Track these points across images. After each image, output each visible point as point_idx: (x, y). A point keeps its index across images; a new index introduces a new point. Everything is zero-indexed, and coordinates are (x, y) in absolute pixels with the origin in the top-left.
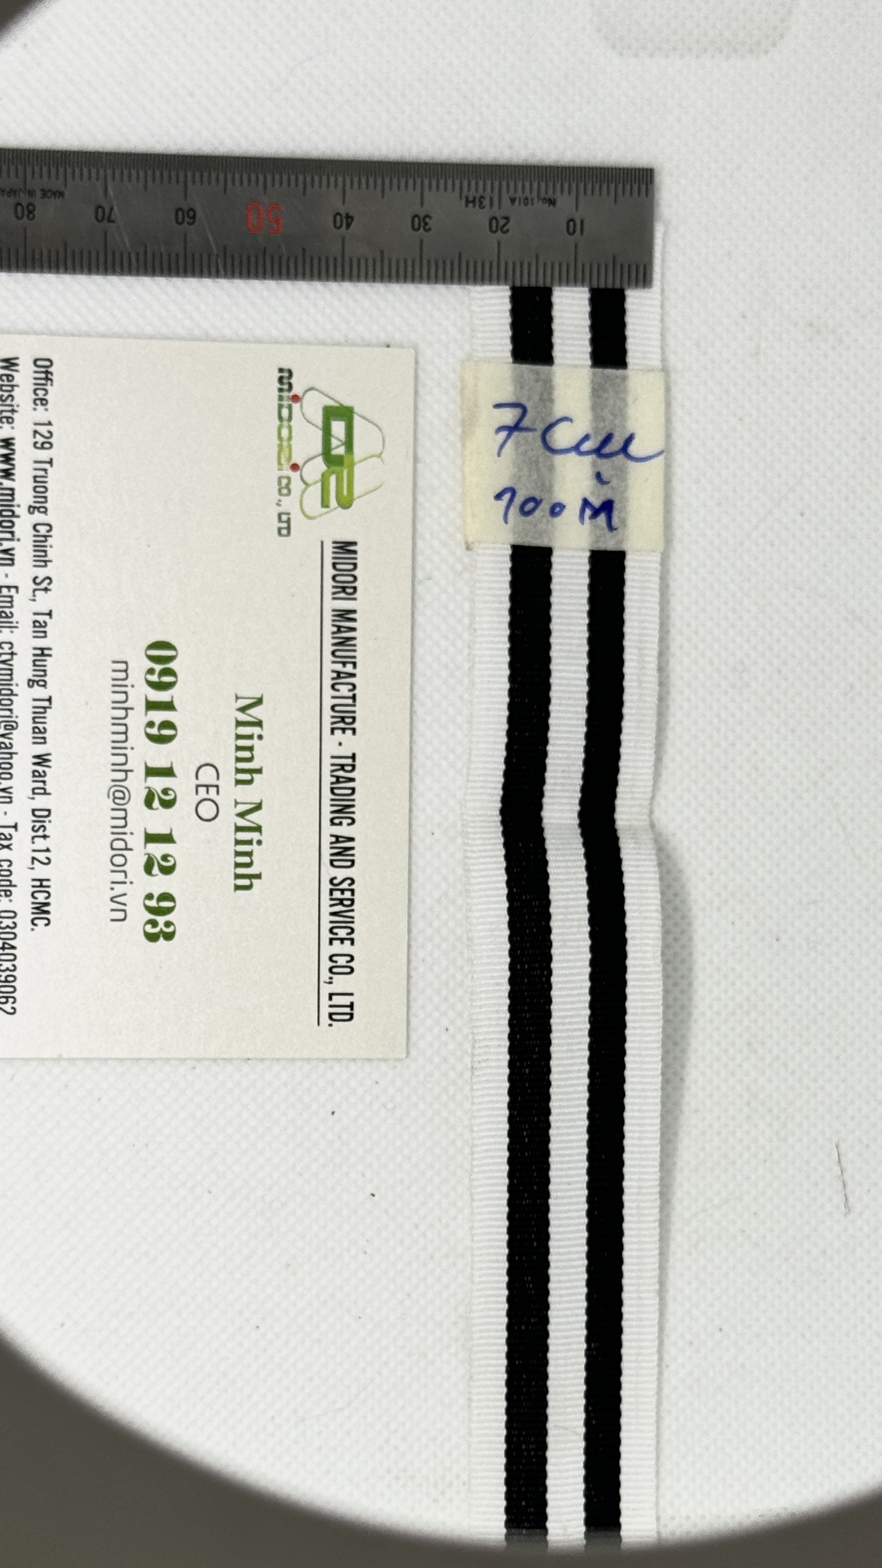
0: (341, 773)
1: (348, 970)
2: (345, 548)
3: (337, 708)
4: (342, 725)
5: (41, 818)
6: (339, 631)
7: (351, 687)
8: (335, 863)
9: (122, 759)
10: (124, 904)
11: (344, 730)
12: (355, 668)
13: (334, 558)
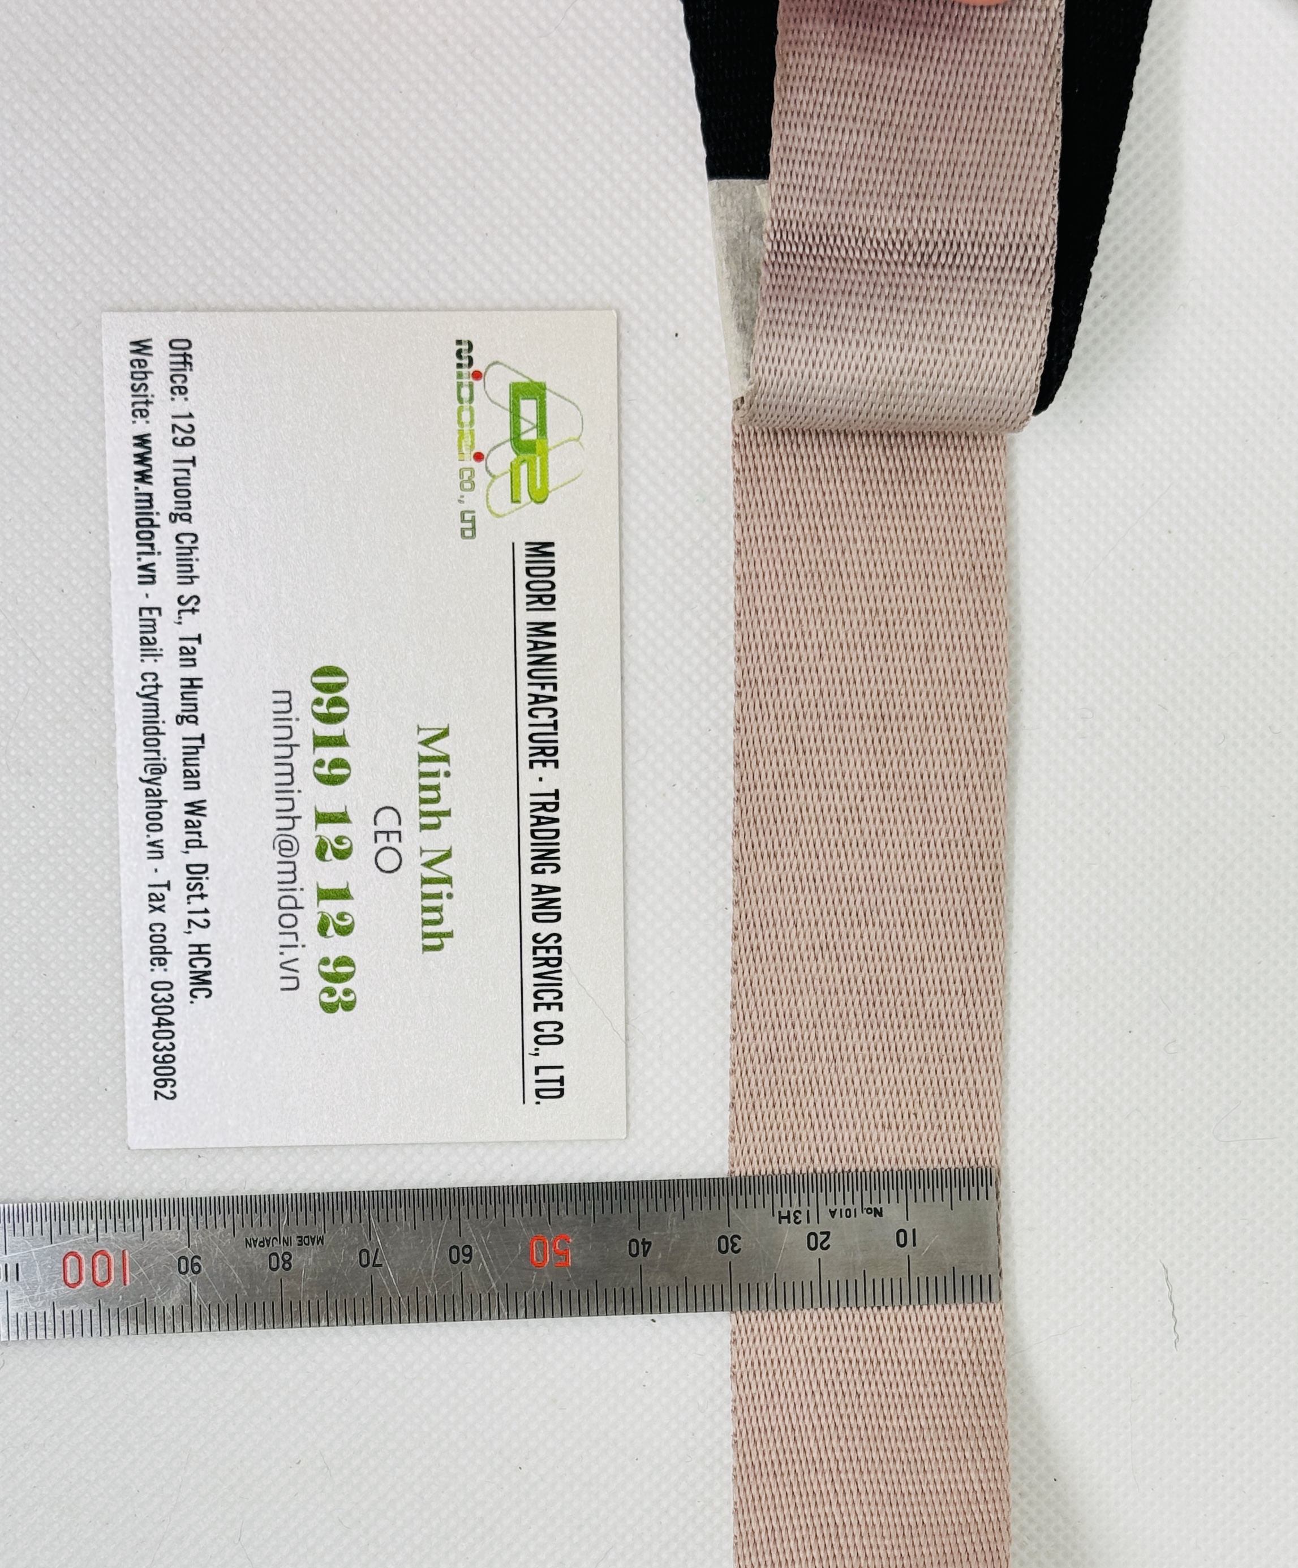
0: (542, 813)
1: (557, 1040)
2: (541, 550)
3: (535, 738)
4: (542, 757)
5: (197, 874)
6: (536, 648)
7: (551, 712)
8: (538, 917)
9: (288, 805)
10: (296, 971)
11: (544, 763)
12: (555, 689)
13: (527, 562)
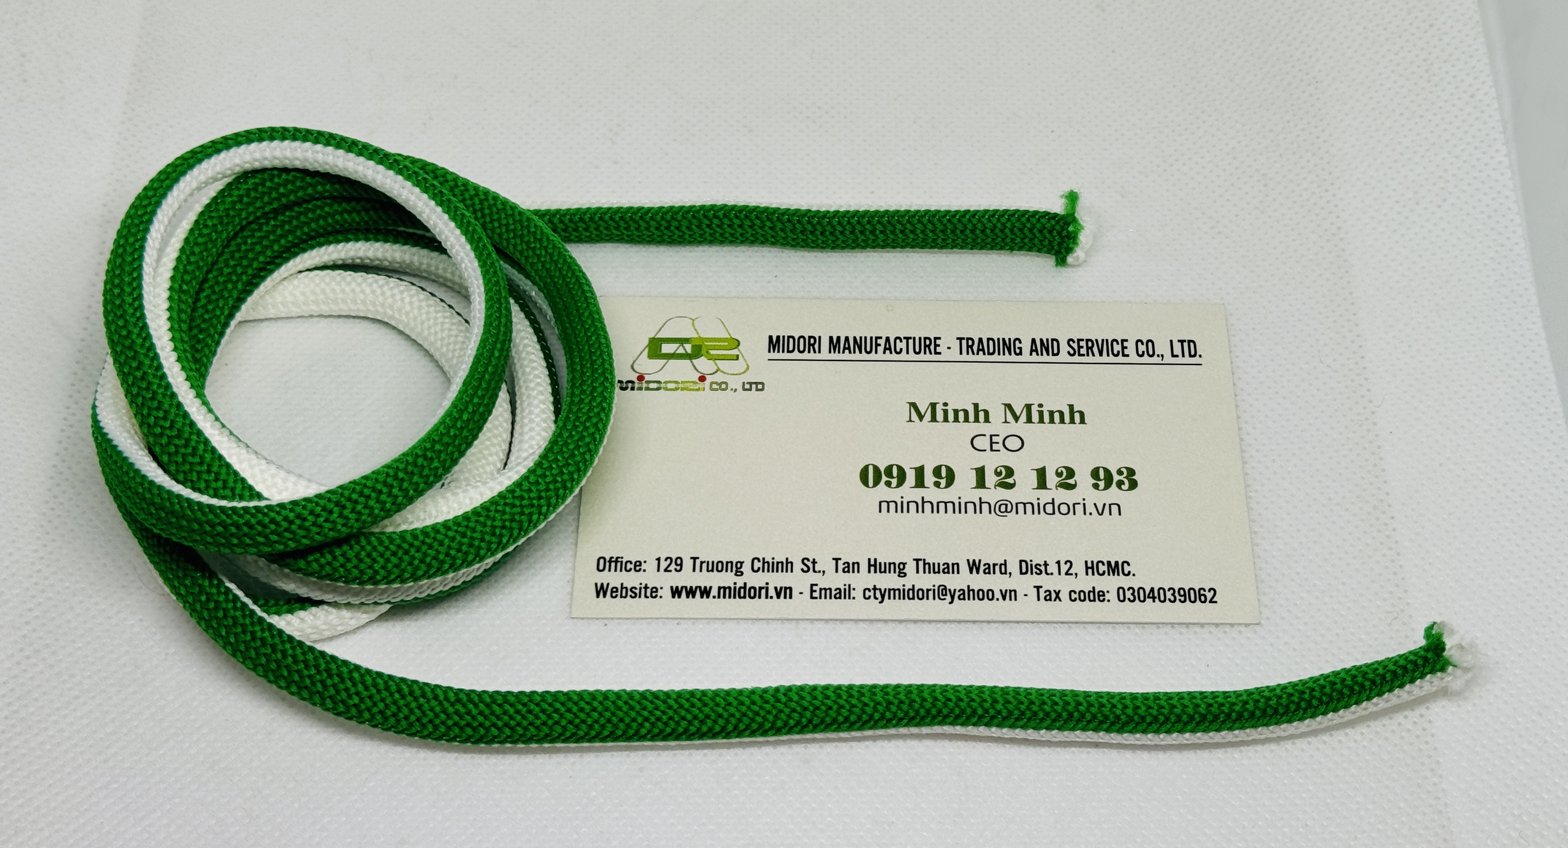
0: (975, 348)
1: (1150, 344)
2: (774, 344)
3: (917, 350)
4: (932, 347)
5: (1028, 568)
6: (849, 348)
7: (898, 341)
8: (1056, 351)
9: (970, 506)
10: (1104, 505)
11: (936, 346)
12: (881, 338)
13: (783, 352)
